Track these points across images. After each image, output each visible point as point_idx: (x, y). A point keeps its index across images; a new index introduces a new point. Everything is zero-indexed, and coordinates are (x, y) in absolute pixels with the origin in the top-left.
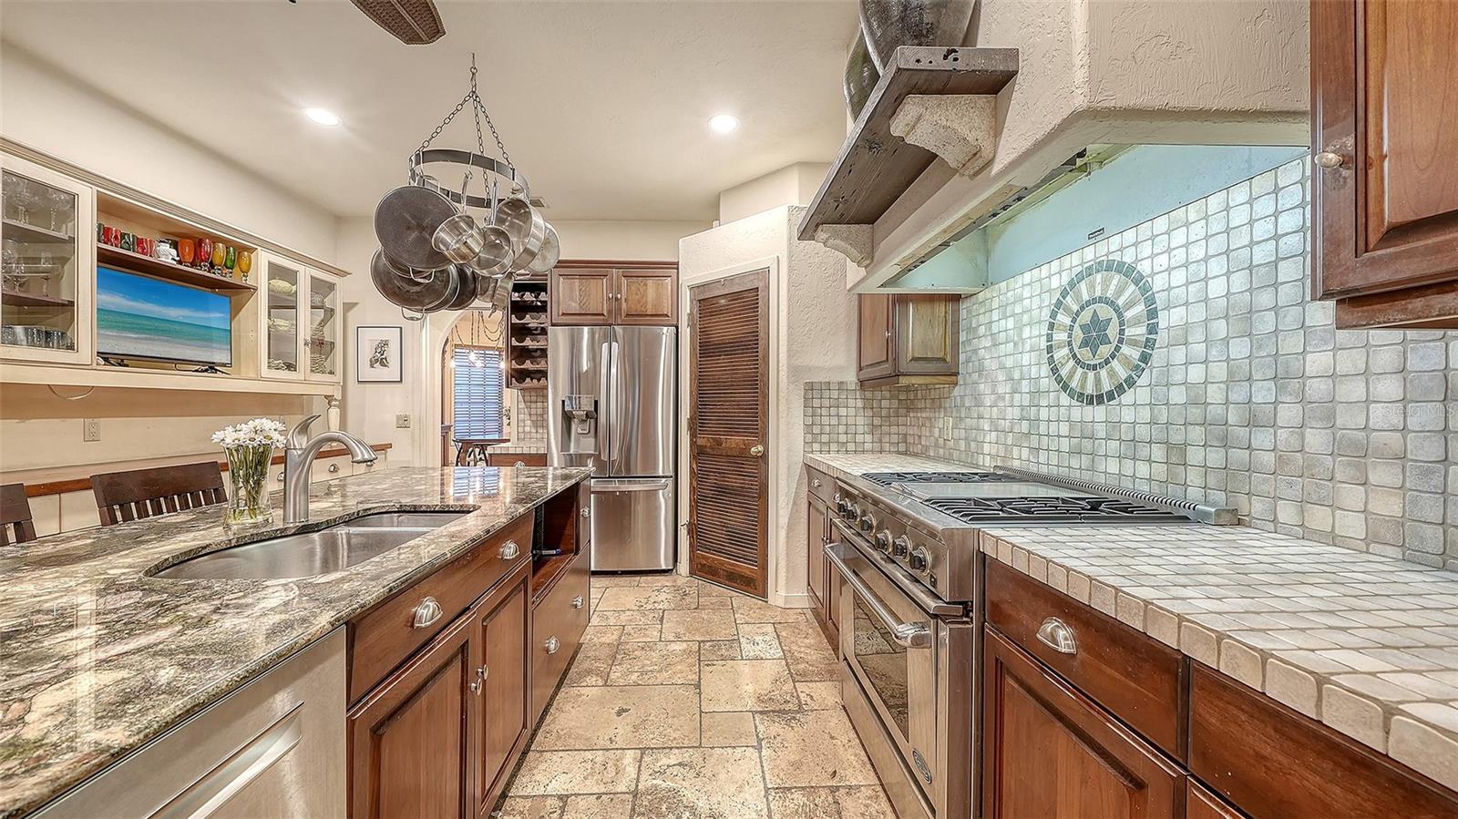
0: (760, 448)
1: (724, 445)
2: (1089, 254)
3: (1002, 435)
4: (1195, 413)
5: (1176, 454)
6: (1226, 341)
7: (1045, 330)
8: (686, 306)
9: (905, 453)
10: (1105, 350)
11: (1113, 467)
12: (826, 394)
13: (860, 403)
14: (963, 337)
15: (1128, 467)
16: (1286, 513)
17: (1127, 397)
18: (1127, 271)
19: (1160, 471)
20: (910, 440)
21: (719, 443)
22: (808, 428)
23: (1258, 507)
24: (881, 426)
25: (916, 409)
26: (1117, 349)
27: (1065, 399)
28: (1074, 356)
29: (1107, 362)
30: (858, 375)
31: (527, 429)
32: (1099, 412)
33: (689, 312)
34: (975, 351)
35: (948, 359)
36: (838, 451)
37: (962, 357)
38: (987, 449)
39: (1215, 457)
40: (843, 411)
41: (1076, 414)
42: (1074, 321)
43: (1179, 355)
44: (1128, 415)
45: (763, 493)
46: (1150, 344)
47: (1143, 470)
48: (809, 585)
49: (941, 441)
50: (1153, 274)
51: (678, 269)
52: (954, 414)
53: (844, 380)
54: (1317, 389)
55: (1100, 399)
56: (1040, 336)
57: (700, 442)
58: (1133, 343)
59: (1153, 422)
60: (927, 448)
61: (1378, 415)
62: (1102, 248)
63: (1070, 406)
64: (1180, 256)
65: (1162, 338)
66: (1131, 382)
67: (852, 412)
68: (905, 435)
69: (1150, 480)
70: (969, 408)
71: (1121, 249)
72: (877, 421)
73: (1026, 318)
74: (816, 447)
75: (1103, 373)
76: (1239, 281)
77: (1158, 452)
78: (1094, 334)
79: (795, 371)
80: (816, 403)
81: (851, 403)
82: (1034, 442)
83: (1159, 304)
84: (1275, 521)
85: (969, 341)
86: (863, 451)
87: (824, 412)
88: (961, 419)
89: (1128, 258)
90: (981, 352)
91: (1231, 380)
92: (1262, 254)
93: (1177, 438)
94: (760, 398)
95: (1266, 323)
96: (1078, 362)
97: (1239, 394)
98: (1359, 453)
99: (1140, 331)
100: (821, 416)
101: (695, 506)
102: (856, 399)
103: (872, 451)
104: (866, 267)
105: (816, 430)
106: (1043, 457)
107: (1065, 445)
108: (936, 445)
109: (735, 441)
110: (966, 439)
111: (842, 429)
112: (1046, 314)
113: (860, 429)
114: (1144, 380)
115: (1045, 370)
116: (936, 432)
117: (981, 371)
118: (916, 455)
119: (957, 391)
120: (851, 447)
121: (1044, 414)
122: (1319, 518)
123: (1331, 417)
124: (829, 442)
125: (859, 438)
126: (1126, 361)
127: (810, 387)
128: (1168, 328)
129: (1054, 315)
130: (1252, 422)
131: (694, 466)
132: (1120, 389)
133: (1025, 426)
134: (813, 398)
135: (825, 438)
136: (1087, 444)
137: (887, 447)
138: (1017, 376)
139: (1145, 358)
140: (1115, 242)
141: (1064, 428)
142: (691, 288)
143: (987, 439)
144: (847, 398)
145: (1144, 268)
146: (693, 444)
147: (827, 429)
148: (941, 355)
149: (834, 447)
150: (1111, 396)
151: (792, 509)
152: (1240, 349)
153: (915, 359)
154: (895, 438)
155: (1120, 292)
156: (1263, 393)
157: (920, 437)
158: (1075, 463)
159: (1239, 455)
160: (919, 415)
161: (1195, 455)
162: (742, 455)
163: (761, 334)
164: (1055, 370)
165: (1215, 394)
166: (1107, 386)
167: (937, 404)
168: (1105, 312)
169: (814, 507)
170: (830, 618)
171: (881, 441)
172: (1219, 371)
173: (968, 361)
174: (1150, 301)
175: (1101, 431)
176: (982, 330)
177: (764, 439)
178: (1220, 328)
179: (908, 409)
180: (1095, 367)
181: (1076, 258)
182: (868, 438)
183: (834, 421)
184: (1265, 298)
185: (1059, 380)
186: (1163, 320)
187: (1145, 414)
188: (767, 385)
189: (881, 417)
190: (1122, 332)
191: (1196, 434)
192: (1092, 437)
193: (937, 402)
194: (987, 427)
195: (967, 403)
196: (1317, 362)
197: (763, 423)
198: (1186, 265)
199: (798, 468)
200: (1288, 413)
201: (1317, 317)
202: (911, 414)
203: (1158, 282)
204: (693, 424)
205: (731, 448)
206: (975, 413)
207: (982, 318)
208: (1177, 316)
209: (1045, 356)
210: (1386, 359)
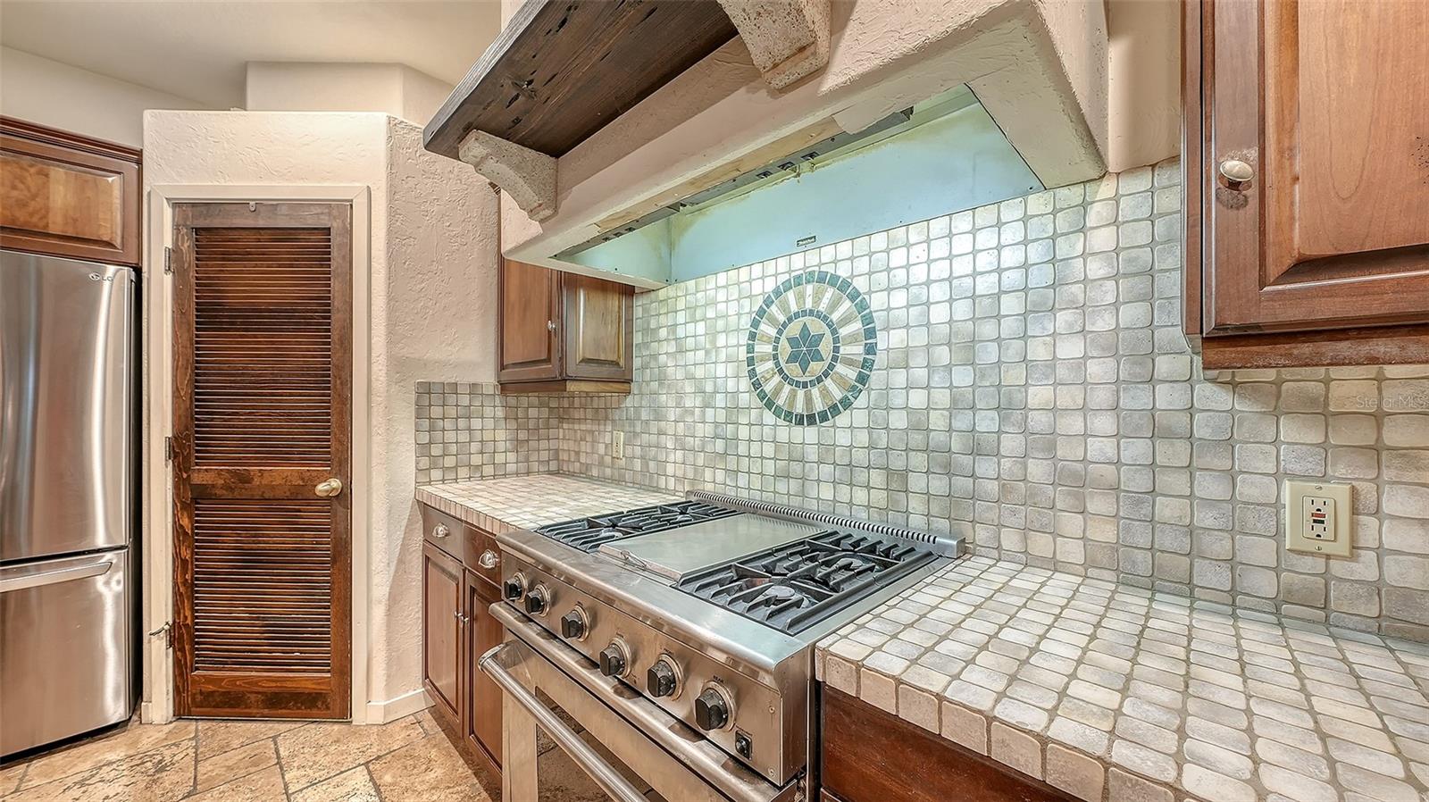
0: (335, 483)
1: (256, 481)
2: (798, 261)
3: (690, 456)
4: (917, 439)
5: (898, 480)
6: (949, 368)
7: (744, 339)
8: (161, 234)
9: (557, 473)
10: (816, 368)
11: (827, 492)
12: (451, 399)
13: (500, 413)
14: (638, 338)
15: (844, 494)
16: (1010, 541)
17: (843, 419)
18: (843, 286)
19: (879, 497)
20: (563, 456)
21: (245, 479)
22: (423, 449)
23: (982, 535)
24: (528, 441)
25: (572, 420)
26: (831, 367)
27: (769, 417)
28: (781, 371)
29: (819, 380)
30: (498, 376)
32: (811, 433)
33: (169, 243)
34: (655, 357)
35: (622, 363)
36: (469, 478)
37: (637, 363)
38: (670, 469)
39: (938, 485)
40: (476, 423)
41: (783, 434)
42: (780, 332)
43: (899, 378)
44: (843, 438)
45: (341, 554)
46: (867, 364)
47: (860, 496)
48: (427, 677)
49: (608, 459)
50: (870, 292)
51: (139, 163)
52: (627, 428)
53: (479, 381)
54: (1039, 421)
55: (811, 420)
56: (738, 345)
57: (197, 479)
58: (849, 362)
59: (871, 447)
60: (588, 467)
61: (1100, 448)
62: (812, 258)
63: (775, 425)
64: (900, 276)
65: (880, 359)
66: (846, 403)
67: (490, 424)
68: (557, 451)
69: (868, 507)
70: (647, 422)
71: (835, 262)
72: (522, 435)
73: (721, 324)
74: (436, 474)
75: (815, 392)
76: (962, 310)
77: (877, 478)
78: (805, 348)
79: (399, 366)
80: (436, 412)
81: (488, 411)
82: (732, 465)
83: (878, 324)
84: (999, 548)
85: (646, 345)
86: (505, 475)
87: (448, 424)
88: (635, 434)
89: (843, 271)
90: (663, 359)
91: (955, 407)
92: (986, 285)
93: (898, 463)
94: (334, 404)
95: (989, 354)
96: (785, 378)
97: (962, 422)
98: (1077, 483)
99: (857, 350)
100: (444, 430)
101: (186, 591)
102: (495, 407)
103: (517, 474)
104: (541, 221)
105: (436, 450)
106: (742, 481)
107: (770, 467)
108: (601, 464)
109: (281, 474)
110: (642, 458)
111: (475, 447)
112: (746, 322)
113: (501, 446)
114: (861, 401)
115: (745, 384)
116: (602, 449)
117: (661, 380)
118: (571, 475)
119: (629, 401)
120: (488, 470)
121: (743, 432)
122: (1041, 545)
123: (1052, 447)
124: (456, 467)
125: (500, 458)
126: (841, 382)
127: (425, 390)
128: (888, 350)
129: (755, 324)
130: (976, 451)
131: (185, 522)
132: (835, 410)
133: (720, 445)
134: (430, 405)
135: (450, 461)
136: (796, 468)
137: (535, 467)
138: (709, 388)
139: (862, 379)
140: (828, 253)
141: (769, 450)
142: (177, 205)
143: (671, 458)
144: (482, 406)
145: (861, 284)
146: (180, 482)
147: (453, 449)
148: (613, 357)
149: (463, 472)
150: (824, 417)
151: (396, 572)
152: (963, 377)
153: (586, 361)
154: (544, 456)
155: (834, 306)
156: (987, 423)
157: (578, 453)
158: (782, 487)
159: (963, 484)
160: (576, 427)
161: (917, 482)
162: (301, 496)
163: (337, 302)
164: (757, 385)
165: (937, 421)
166: (819, 406)
167: (602, 415)
168: (816, 327)
169: (436, 565)
170: (472, 732)
171: (527, 461)
172: (942, 398)
173: (644, 367)
174: (868, 320)
175: (812, 453)
176: (663, 333)
177: (342, 467)
178: (943, 355)
179: (561, 419)
180: (805, 385)
181: (782, 264)
182: (512, 457)
183: (464, 437)
184: (988, 329)
185: (762, 396)
186: (881, 341)
187: (863, 438)
188: (347, 383)
189: (528, 430)
190: (836, 349)
191: (919, 460)
192: (802, 461)
193: (602, 413)
194: (670, 445)
195: (644, 416)
196: (1039, 395)
197: (341, 443)
198: (907, 287)
199: (406, 510)
200: (1011, 443)
201: (1038, 351)
202: (565, 426)
203: (877, 302)
204: (181, 446)
205: (273, 488)
206: (654, 428)
207: (663, 319)
208: (896, 338)
209: (745, 369)
210: (1102, 397)
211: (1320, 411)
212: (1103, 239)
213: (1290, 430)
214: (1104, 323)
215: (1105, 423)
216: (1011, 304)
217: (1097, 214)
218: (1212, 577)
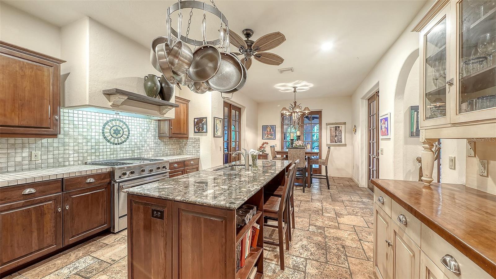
2: (115, 116)
4: (136, 146)
5: (133, 152)
6: (139, 137)
7: (101, 128)
10: (119, 135)
11: (122, 155)
15: (125, 155)
17: (125, 143)
18: (124, 123)
26: (122, 135)
27: (108, 144)
28: (111, 135)
29: (120, 137)
32: (118, 146)
38: (71, 159)
39: (138, 151)
41: (112, 147)
42: (111, 128)
43: (133, 138)
46: (128, 135)
49: (26, 162)
50: (129, 125)
52: (43, 150)
54: (148, 143)
55: (119, 144)
56: (99, 129)
58: (125, 135)
61: (153, 145)
62: (118, 117)
63: (110, 145)
64: (133, 124)
65: (130, 135)
66: (125, 141)
69: (129, 156)
70: (57, 147)
71: (123, 119)
73: (93, 124)
75: (119, 139)
76: (141, 130)
77: (130, 152)
78: (117, 132)
82: (97, 154)
83: (130, 130)
88: (49, 151)
89: (124, 121)
91: (140, 142)
92: (143, 127)
93: (133, 149)
95: (143, 136)
96: (113, 137)
97: (141, 143)
98: (151, 149)
99: (127, 133)
106: (101, 157)
107: (109, 153)
108: (18, 165)
110: (54, 158)
112: (102, 125)
114: (128, 141)
115: (101, 137)
116: (18, 159)
119: (44, 141)
121: (101, 147)
123: (149, 146)
126: (124, 138)
129: (104, 126)
130: (142, 147)
132: (123, 142)
133: (93, 151)
136: (115, 152)
138: (89, 137)
139: (128, 138)
140: (121, 117)
141: (108, 150)
143: (72, 156)
145: (127, 123)
150: (121, 143)
152: (141, 138)
156: (143, 143)
158: (112, 156)
161: (136, 151)
164: (105, 138)
165: (138, 143)
168: (119, 128)
172: (139, 140)
174: (129, 129)
175: (119, 150)
178: (138, 135)
180: (117, 138)
181: (112, 116)
184: (143, 133)
185: (107, 140)
186: (131, 132)
187: (128, 146)
190: (123, 133)
191: (136, 149)
192: (117, 151)
196: (148, 140)
198: (134, 126)
200: (146, 145)
201: (148, 136)
203: (130, 127)
208: (133, 132)
209: (101, 134)
210: (153, 140)
211: (164, 141)
212: (153, 126)
213: (162, 143)
214: (153, 134)
215: (153, 143)
216: (145, 130)
217: (152, 123)
218: (159, 155)
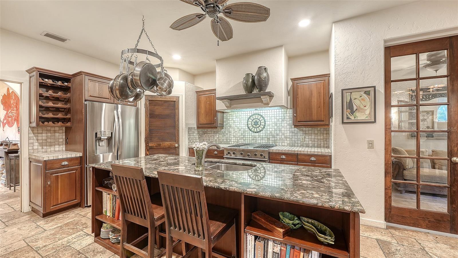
0: (177, 145)
1: (162, 145)
2: (255, 112)
3: (236, 138)
4: (271, 134)
5: (268, 139)
7: (246, 121)
10: (258, 126)
11: (259, 141)
12: (192, 130)
14: (225, 120)
15: (262, 141)
16: (280, 144)
17: (262, 132)
18: (262, 116)
19: (266, 141)
21: (160, 145)
22: (189, 139)
23: (278, 144)
26: (260, 126)
27: (251, 132)
28: (253, 126)
29: (258, 127)
30: (197, 126)
31: (35, 147)
32: (257, 134)
33: (145, 103)
35: (222, 124)
38: (232, 141)
39: (273, 139)
40: (194, 134)
41: (253, 134)
42: (252, 121)
43: (269, 127)
44: (262, 134)
46: (265, 126)
47: (264, 141)
49: (218, 140)
50: (265, 117)
52: (222, 134)
53: (194, 127)
54: (283, 132)
55: (257, 132)
56: (245, 122)
57: (150, 145)
58: (262, 125)
59: (265, 135)
60: (213, 141)
61: (288, 134)
62: (257, 112)
63: (252, 133)
64: (268, 116)
65: (266, 125)
66: (262, 130)
67: (196, 134)
71: (260, 113)
73: (242, 119)
74: (190, 143)
75: (258, 129)
76: (275, 120)
77: (266, 139)
78: (256, 123)
79: (186, 125)
80: (190, 132)
82: (244, 139)
83: (266, 121)
84: (279, 145)
85: (227, 121)
87: (191, 135)
88: (224, 135)
89: (261, 114)
90: (230, 124)
91: (275, 130)
92: (278, 118)
93: (268, 137)
94: (176, 131)
95: (278, 125)
96: (253, 127)
97: (276, 132)
98: (286, 138)
102: (196, 131)
104: (227, 108)
106: (246, 141)
107: (251, 139)
109: (167, 144)
110: (226, 139)
112: (247, 119)
113: (197, 138)
114: (264, 130)
115: (247, 128)
117: (230, 127)
119: (223, 130)
121: (246, 134)
122: (283, 144)
123: (284, 134)
126: (261, 128)
127: (189, 128)
128: (267, 124)
129: (248, 119)
130: (277, 135)
131: (148, 153)
132: (260, 131)
133: (242, 136)
136: (255, 138)
138: (240, 128)
139: (264, 127)
140: (259, 111)
141: (251, 136)
142: (146, 96)
143: (232, 139)
145: (264, 116)
146: (147, 146)
147: (192, 139)
150: (259, 132)
152: (276, 127)
153: (219, 124)
155: (260, 118)
156: (278, 132)
157: (210, 139)
158: (253, 141)
159: (276, 139)
160: (209, 135)
161: (271, 139)
162: (169, 148)
163: (176, 114)
164: (249, 128)
165: (273, 132)
166: (258, 131)
168: (258, 121)
172: (273, 130)
173: (226, 125)
174: (265, 120)
175: (257, 137)
176: (230, 119)
178: (273, 125)
179: (205, 133)
180: (256, 128)
181: (253, 112)
183: (193, 137)
184: (278, 122)
185: (250, 129)
186: (266, 123)
188: (179, 128)
190: (261, 124)
191: (271, 136)
192: (256, 138)
193: (216, 132)
194: (232, 137)
195: (227, 132)
196: (283, 129)
197: (178, 138)
198: (269, 117)
199: (187, 149)
200: (280, 134)
201: (283, 125)
202: (205, 135)
203: (266, 118)
204: (147, 139)
205: (165, 146)
206: (229, 134)
207: (230, 117)
208: (268, 123)
209: (247, 126)
210: (288, 129)
211: (303, 130)
212: (288, 115)
213: (301, 132)
214: (288, 122)
215: (288, 132)
216: (280, 120)
217: (288, 112)
218: (296, 145)
